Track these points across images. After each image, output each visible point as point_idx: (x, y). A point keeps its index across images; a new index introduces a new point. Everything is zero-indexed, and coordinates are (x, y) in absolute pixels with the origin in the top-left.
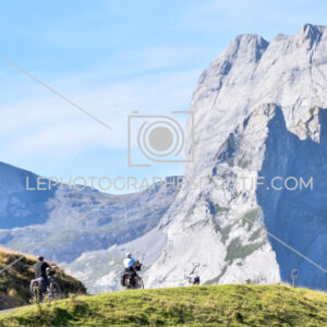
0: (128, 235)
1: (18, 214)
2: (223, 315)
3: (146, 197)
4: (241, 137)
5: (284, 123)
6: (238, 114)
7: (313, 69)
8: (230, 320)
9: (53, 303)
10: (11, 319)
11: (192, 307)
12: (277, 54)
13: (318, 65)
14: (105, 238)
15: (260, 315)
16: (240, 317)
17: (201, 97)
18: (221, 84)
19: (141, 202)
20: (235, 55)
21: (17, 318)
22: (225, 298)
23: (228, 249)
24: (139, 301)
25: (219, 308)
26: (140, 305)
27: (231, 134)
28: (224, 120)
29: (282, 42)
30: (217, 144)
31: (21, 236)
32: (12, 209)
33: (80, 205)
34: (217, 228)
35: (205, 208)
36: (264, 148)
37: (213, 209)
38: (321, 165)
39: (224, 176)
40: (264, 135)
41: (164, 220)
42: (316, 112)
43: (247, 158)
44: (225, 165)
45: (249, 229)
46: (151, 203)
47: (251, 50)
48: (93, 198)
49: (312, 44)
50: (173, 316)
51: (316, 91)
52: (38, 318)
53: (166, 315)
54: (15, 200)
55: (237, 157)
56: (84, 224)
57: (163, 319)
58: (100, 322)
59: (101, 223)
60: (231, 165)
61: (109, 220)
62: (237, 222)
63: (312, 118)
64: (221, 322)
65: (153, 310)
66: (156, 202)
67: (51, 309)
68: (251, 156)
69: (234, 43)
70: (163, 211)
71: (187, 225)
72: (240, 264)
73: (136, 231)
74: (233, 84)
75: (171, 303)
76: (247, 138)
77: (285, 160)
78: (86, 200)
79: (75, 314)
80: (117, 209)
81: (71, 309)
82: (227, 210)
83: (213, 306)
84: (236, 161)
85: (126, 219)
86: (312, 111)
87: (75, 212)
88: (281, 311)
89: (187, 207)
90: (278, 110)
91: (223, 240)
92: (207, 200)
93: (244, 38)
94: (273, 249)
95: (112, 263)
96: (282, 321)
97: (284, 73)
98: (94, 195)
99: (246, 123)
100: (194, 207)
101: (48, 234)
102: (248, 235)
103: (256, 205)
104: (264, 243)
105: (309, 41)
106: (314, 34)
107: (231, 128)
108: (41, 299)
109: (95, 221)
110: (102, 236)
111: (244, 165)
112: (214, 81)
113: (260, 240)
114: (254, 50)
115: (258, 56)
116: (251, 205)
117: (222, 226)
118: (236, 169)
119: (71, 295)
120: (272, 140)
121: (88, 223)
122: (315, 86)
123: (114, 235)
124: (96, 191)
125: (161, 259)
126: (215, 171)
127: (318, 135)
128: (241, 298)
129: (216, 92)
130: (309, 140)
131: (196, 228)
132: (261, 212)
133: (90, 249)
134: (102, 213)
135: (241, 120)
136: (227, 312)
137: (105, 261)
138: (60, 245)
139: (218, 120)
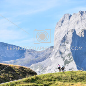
0: (42, 60)
1: (17, 56)
2: (68, 78)
3: (46, 51)
4: (67, 37)
5: (76, 33)
6: (65, 32)
7: (82, 21)
8: (70, 79)
9: (31, 77)
10: (22, 81)
11: (61, 77)
12: (74, 18)
13: (83, 20)
14: (37, 61)
15: (76, 78)
16: (72, 78)
17: (57, 28)
18: (61, 25)
19: (45, 52)
20: (64, 19)
21: (23, 81)
22: (68, 74)
23: (65, 62)
24: (49, 76)
25: (67, 77)
26: (50, 77)
27: (64, 36)
28: (62, 33)
29: (75, 15)
30: (61, 39)
31: (18, 61)
32: (16, 55)
33: (31, 53)
34: (62, 57)
35: (59, 53)
36: (72, 39)
37: (61, 53)
38: (85, 42)
39: (63, 46)
40: (72, 36)
41: (50, 56)
42: (83, 30)
43: (68, 41)
44: (63, 43)
45: (69, 57)
46: (47, 52)
47: (68, 17)
48: (34, 52)
49: (81, 15)
50: (57, 79)
51: (83, 26)
52: (28, 81)
53: (56, 79)
54: (16, 53)
55: (66, 41)
56: (32, 58)
57: (55, 80)
58: (41, 81)
59: (36, 57)
60: (65, 43)
61: (38, 57)
62: (66, 56)
63: (82, 32)
64: (68, 80)
65: (53, 78)
66: (48, 52)
67: (30, 79)
68: (69, 41)
69: (64, 16)
70: (50, 54)
71: (55, 57)
72: (67, 65)
73: (44, 59)
74: (64, 25)
75: (57, 76)
76: (68, 37)
77: (77, 41)
78: (32, 52)
79: (36, 79)
80: (40, 54)
81: (35, 78)
82: (64, 53)
83: (66, 76)
84: (65, 42)
85: (41, 56)
86: (82, 30)
87: (30, 55)
88: (81, 77)
89: (55, 53)
90: (75, 30)
91: (64, 60)
92: (60, 51)
93: (66, 15)
94: (75, 61)
95: (39, 66)
96: (81, 79)
97: (75, 22)
98: (34, 51)
99: (67, 33)
100: (57, 53)
101: (24, 60)
102: (69, 59)
103: (70, 52)
104: (73, 60)
105: (81, 14)
106: (82, 13)
107: (64, 35)
108: (28, 76)
109: (35, 57)
110: (36, 60)
111: (67, 43)
112: (60, 24)
113: (72, 60)
114: (69, 17)
115: (69, 19)
116: (69, 52)
117: (63, 57)
118: (66, 44)
119: (35, 75)
120: (73, 37)
121: (33, 57)
122: (82, 24)
123: (39, 60)
124: (34, 50)
125: (50, 65)
126: (61, 44)
127: (84, 35)
128: (72, 74)
129: (60, 27)
130: (82, 37)
131: (57, 57)
132: (72, 53)
133: (34, 63)
134: (36, 55)
135: (66, 33)
136: (69, 77)
137: (37, 66)
138: (27, 63)
139: (61, 33)
